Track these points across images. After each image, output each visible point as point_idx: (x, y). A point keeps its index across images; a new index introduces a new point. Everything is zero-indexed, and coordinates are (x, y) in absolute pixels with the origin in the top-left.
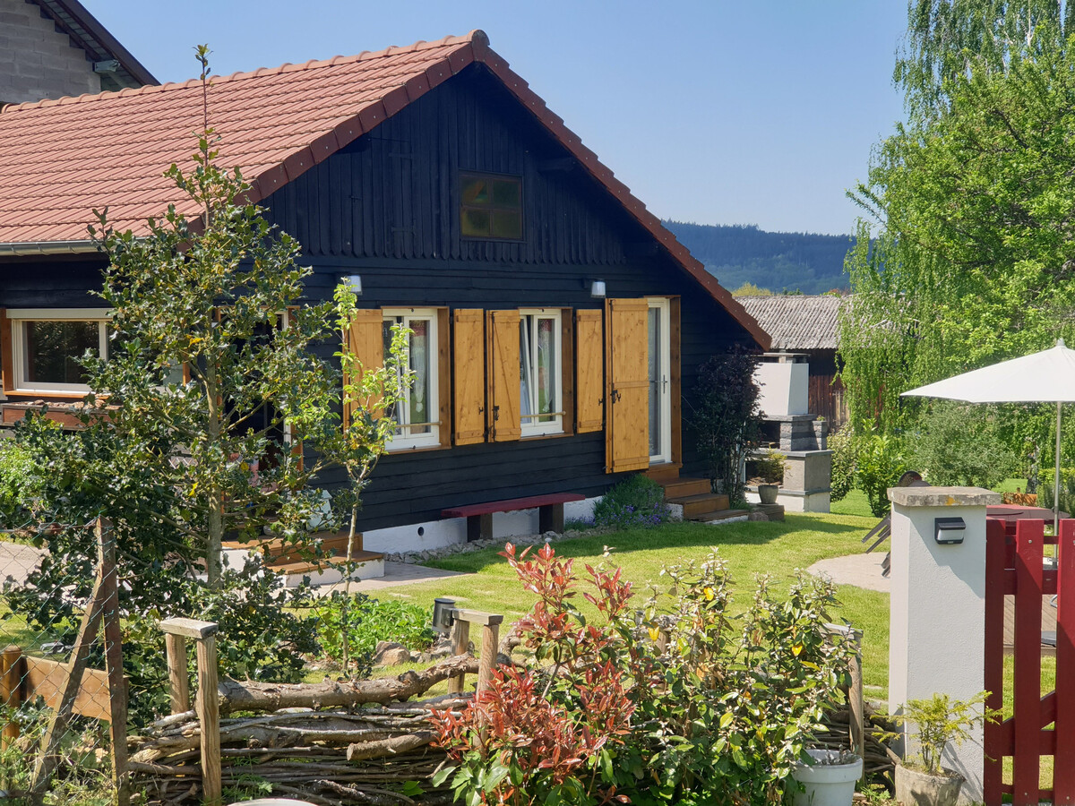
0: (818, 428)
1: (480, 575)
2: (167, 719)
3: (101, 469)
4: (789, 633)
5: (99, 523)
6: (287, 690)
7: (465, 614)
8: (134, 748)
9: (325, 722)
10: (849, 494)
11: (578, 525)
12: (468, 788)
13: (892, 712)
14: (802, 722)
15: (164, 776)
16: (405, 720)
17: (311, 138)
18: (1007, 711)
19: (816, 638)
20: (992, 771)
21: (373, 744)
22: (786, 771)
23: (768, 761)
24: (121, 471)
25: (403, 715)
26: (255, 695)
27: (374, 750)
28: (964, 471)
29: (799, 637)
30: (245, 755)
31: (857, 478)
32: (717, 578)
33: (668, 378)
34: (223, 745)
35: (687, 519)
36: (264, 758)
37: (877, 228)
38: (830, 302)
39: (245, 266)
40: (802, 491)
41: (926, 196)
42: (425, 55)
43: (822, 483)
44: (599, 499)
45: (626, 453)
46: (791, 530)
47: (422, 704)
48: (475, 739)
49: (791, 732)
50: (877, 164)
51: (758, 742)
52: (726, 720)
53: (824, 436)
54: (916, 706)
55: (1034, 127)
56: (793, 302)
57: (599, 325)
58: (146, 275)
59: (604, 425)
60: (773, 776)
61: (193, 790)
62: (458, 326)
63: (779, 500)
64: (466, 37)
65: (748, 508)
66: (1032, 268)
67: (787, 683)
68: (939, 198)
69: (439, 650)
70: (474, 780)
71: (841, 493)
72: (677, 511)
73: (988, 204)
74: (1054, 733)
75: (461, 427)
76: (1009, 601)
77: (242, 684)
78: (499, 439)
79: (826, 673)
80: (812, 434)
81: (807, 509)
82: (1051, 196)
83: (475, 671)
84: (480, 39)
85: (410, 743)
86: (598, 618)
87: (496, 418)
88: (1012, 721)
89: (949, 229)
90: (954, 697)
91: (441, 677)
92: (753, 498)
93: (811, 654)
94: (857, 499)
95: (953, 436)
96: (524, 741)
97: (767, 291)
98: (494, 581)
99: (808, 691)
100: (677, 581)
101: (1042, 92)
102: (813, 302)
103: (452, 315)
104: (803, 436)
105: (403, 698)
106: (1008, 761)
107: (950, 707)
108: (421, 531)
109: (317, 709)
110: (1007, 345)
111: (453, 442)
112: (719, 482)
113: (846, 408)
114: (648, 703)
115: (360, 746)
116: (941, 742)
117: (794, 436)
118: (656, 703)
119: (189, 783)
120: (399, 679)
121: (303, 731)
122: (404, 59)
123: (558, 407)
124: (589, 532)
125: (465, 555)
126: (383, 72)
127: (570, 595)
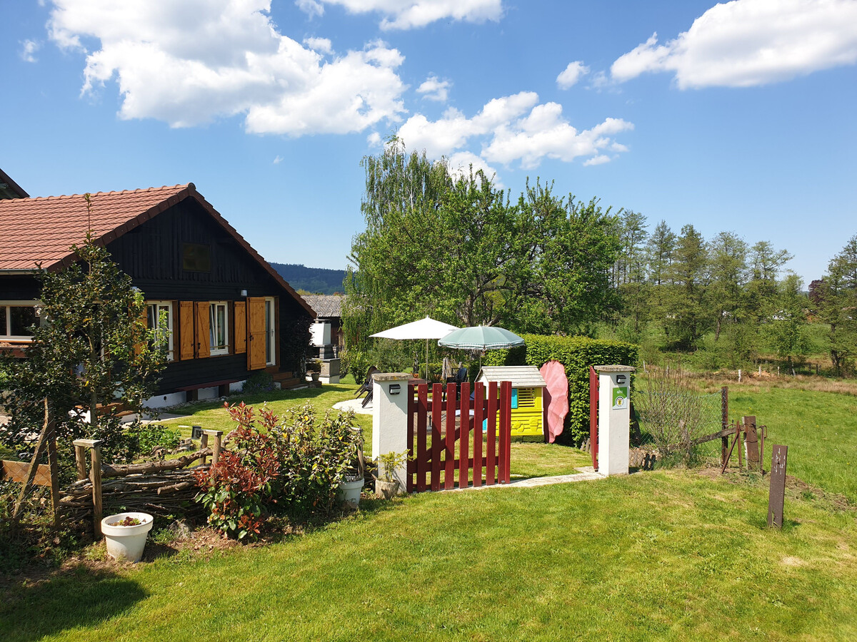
0: (335, 350)
1: (194, 416)
2: (77, 483)
3: (41, 376)
4: (337, 431)
5: (46, 400)
6: (130, 467)
7: (207, 432)
8: (62, 496)
9: (148, 479)
10: (347, 375)
11: (236, 393)
12: (210, 502)
13: (373, 460)
14: (343, 465)
15: (76, 507)
16: (182, 476)
17: (115, 226)
18: (415, 456)
19: (349, 433)
20: (410, 479)
21: (169, 487)
22: (337, 485)
23: (330, 482)
24: (51, 377)
25: (180, 474)
26: (117, 470)
27: (170, 489)
28: (391, 365)
29: (341, 433)
30: (113, 495)
31: (350, 369)
32: (310, 412)
33: (274, 330)
34: (103, 492)
35: (282, 388)
36: (121, 496)
37: (356, 269)
38: (337, 298)
39: (108, 289)
40: (328, 375)
41: (377, 259)
42: (167, 192)
43: (336, 372)
44: (244, 381)
45: (256, 362)
46: (326, 391)
47: (189, 470)
48: (212, 482)
49: (339, 470)
50: (355, 244)
51: (325, 475)
52: (315, 467)
53: (337, 353)
54: (383, 456)
55: (417, 235)
56: (321, 297)
57: (244, 308)
58: (62, 292)
59: (246, 350)
60: (332, 488)
61: (89, 512)
62: (181, 308)
63: (320, 379)
64: (185, 185)
65: (308, 383)
66: (418, 288)
67: (337, 451)
68: (382, 260)
69: (181, 448)
70: (213, 499)
71: (343, 376)
72: (278, 385)
73: (401, 263)
74: (430, 463)
75: (183, 352)
76: (416, 414)
77: (111, 466)
78: (200, 357)
79: (352, 445)
80: (333, 352)
81: (330, 382)
82: (424, 261)
83: (211, 454)
84: (192, 186)
85: (184, 486)
86: (263, 430)
87: (199, 348)
88: (416, 460)
89: (385, 272)
90: (397, 452)
91: (197, 458)
92: (309, 379)
93: (346, 439)
94: (350, 377)
95: (387, 351)
96: (236, 480)
97: (309, 293)
98: (200, 418)
99: (345, 454)
100: (293, 414)
101: (421, 222)
102: (329, 298)
103: (179, 303)
104: (329, 352)
105: (181, 467)
106: (415, 475)
107: (395, 456)
108: (165, 398)
109: (145, 474)
110: (408, 317)
111: (180, 359)
112: (295, 373)
113: (343, 341)
114: (283, 463)
115: (163, 488)
116: (392, 470)
117: (325, 353)
118: (286, 463)
119: (87, 509)
120: (179, 459)
121: (138, 484)
122: (157, 193)
123: (226, 343)
124: (241, 396)
125: (186, 408)
126: (147, 199)
127: (252, 422)
